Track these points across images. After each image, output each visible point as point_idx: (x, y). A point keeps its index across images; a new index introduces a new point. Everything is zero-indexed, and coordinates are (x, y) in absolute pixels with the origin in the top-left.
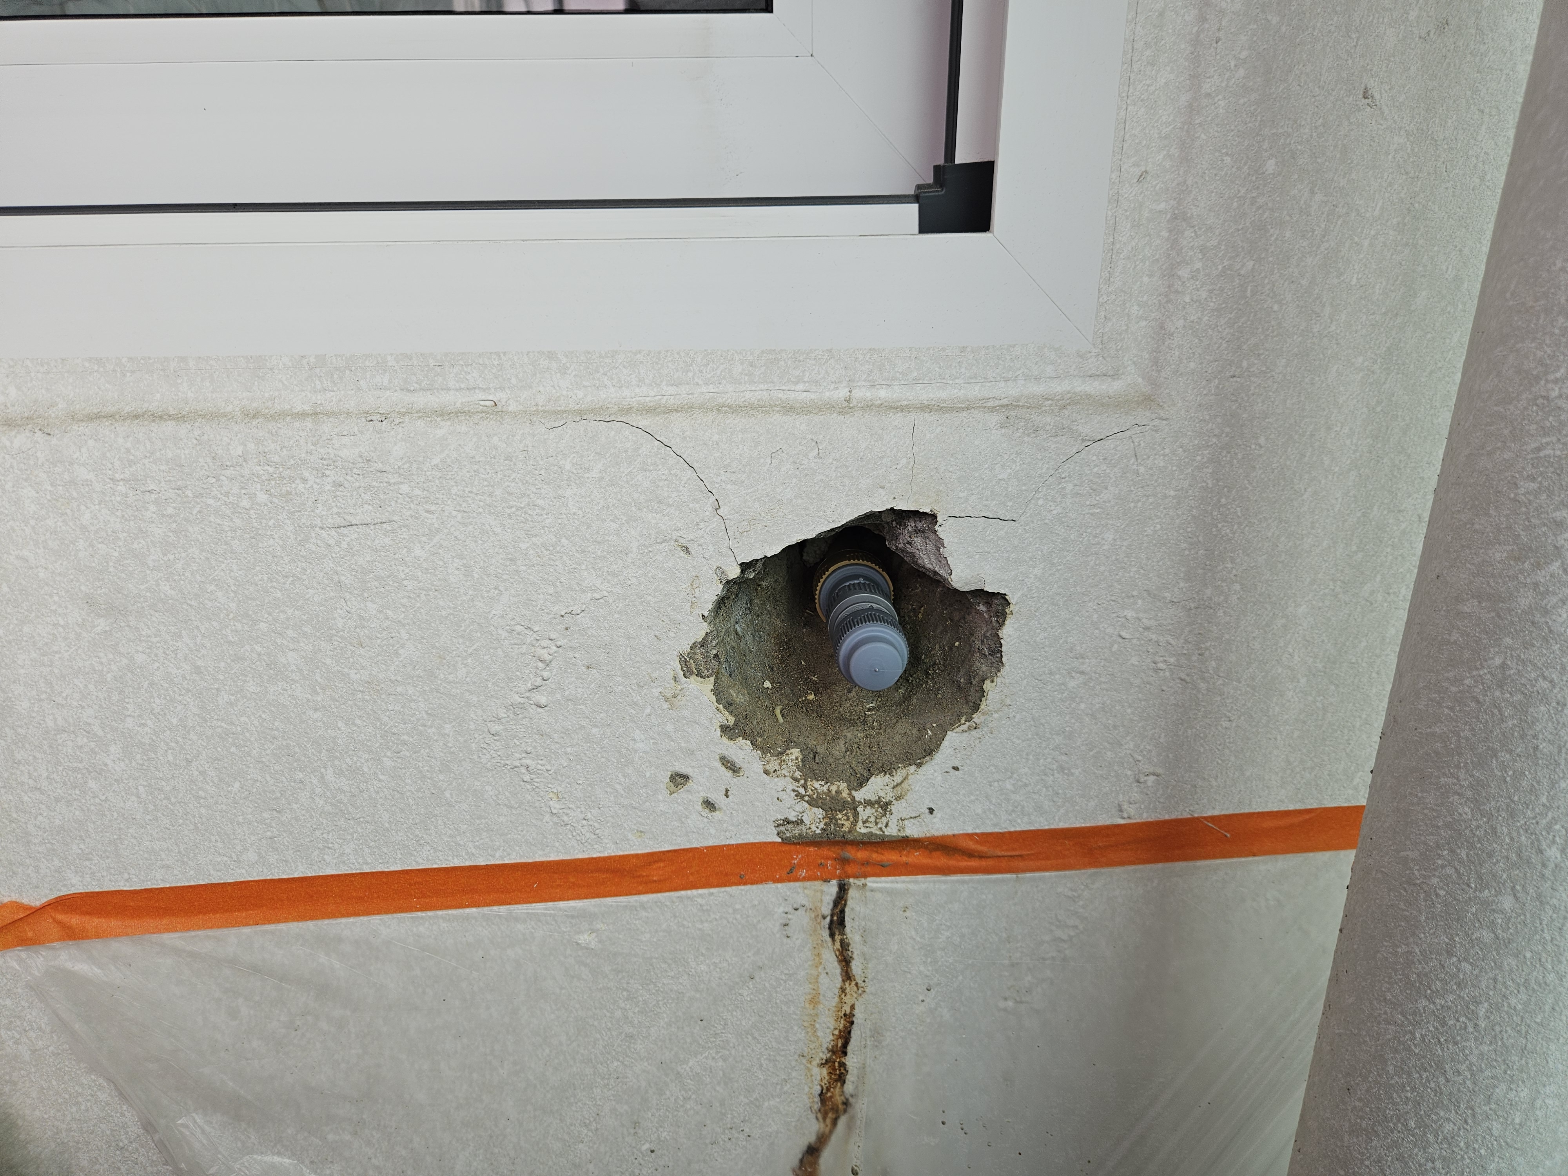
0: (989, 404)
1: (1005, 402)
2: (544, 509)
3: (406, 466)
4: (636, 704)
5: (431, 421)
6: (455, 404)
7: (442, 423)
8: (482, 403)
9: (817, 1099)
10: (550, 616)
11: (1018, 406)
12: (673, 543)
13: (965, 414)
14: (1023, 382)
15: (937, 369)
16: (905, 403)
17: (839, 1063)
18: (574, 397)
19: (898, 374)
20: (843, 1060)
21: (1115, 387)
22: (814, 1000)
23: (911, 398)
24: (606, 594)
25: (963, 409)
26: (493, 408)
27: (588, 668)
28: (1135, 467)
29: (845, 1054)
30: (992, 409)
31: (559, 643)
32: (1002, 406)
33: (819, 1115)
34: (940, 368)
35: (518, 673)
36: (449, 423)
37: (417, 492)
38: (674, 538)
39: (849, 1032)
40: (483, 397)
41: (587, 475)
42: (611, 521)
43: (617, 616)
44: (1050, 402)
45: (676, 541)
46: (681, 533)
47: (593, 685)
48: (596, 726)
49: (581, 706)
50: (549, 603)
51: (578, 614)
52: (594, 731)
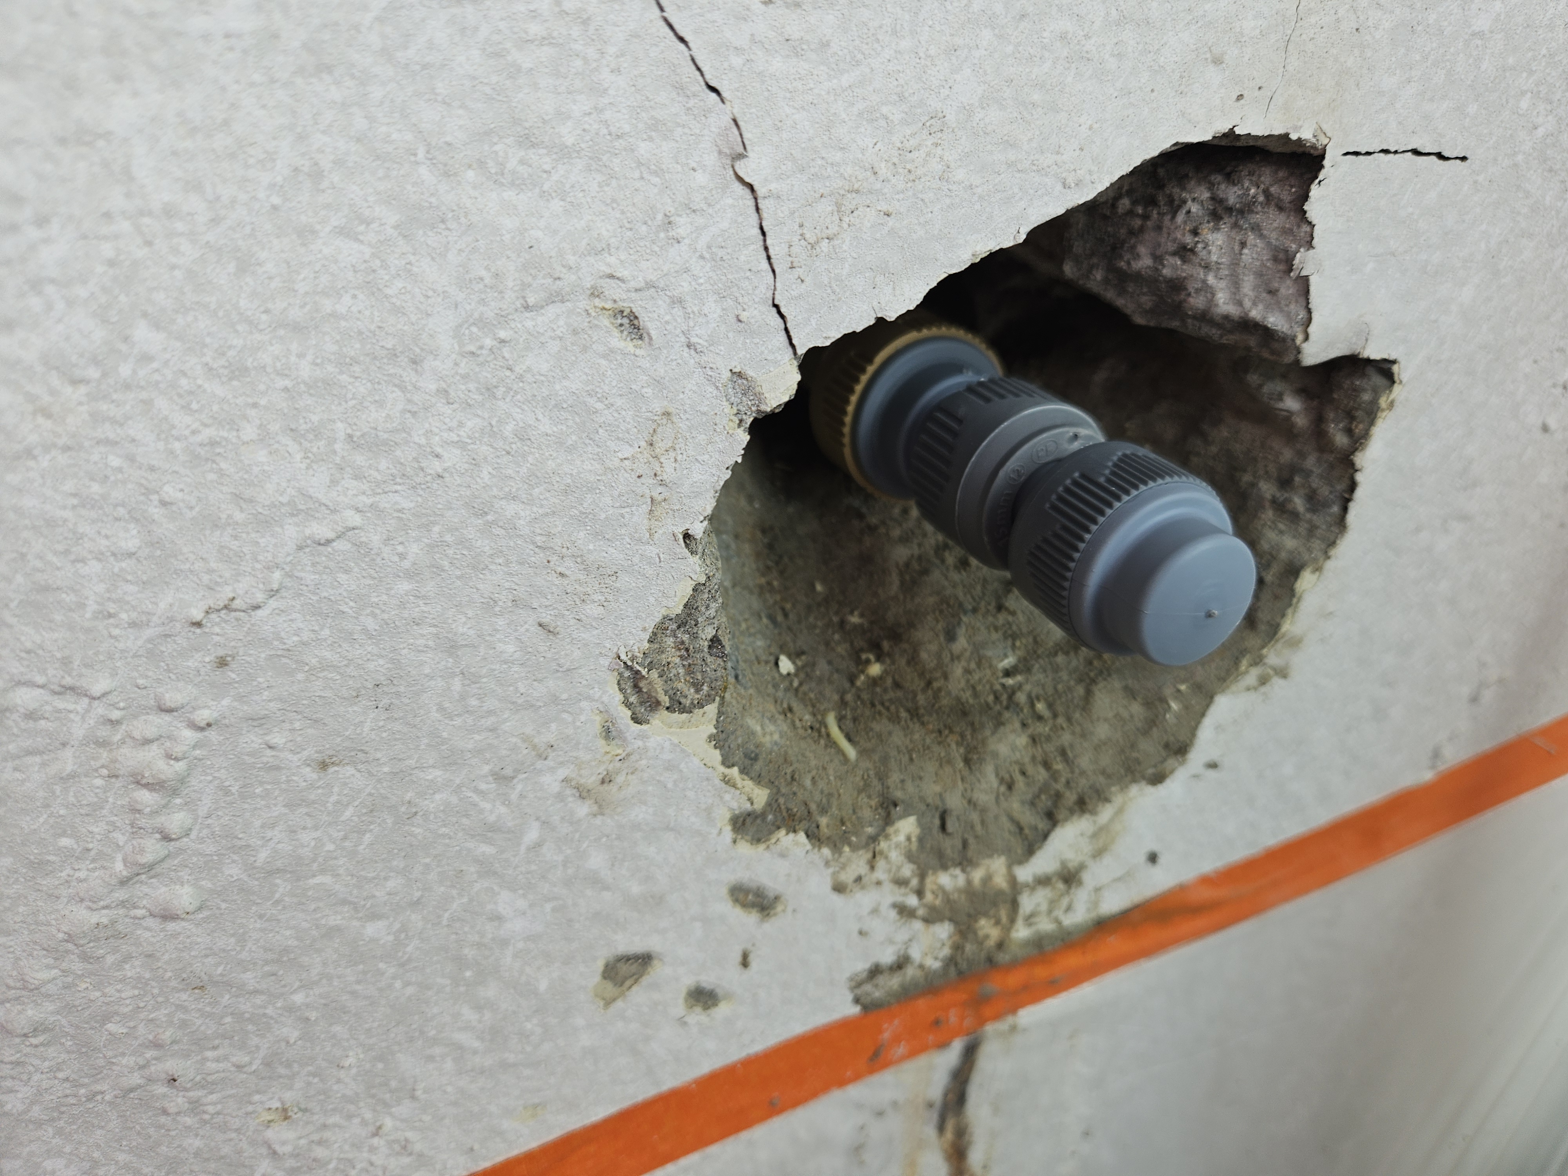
4: (494, 828)
10: (148, 633)
12: (583, 303)
24: (355, 519)
27: (324, 766)
31: (203, 715)
35: (65, 842)
38: (588, 283)
43: (404, 586)
45: (595, 293)
46: (612, 260)
47: (349, 813)
48: (374, 917)
49: (318, 880)
50: (132, 588)
51: (257, 607)
52: (371, 929)
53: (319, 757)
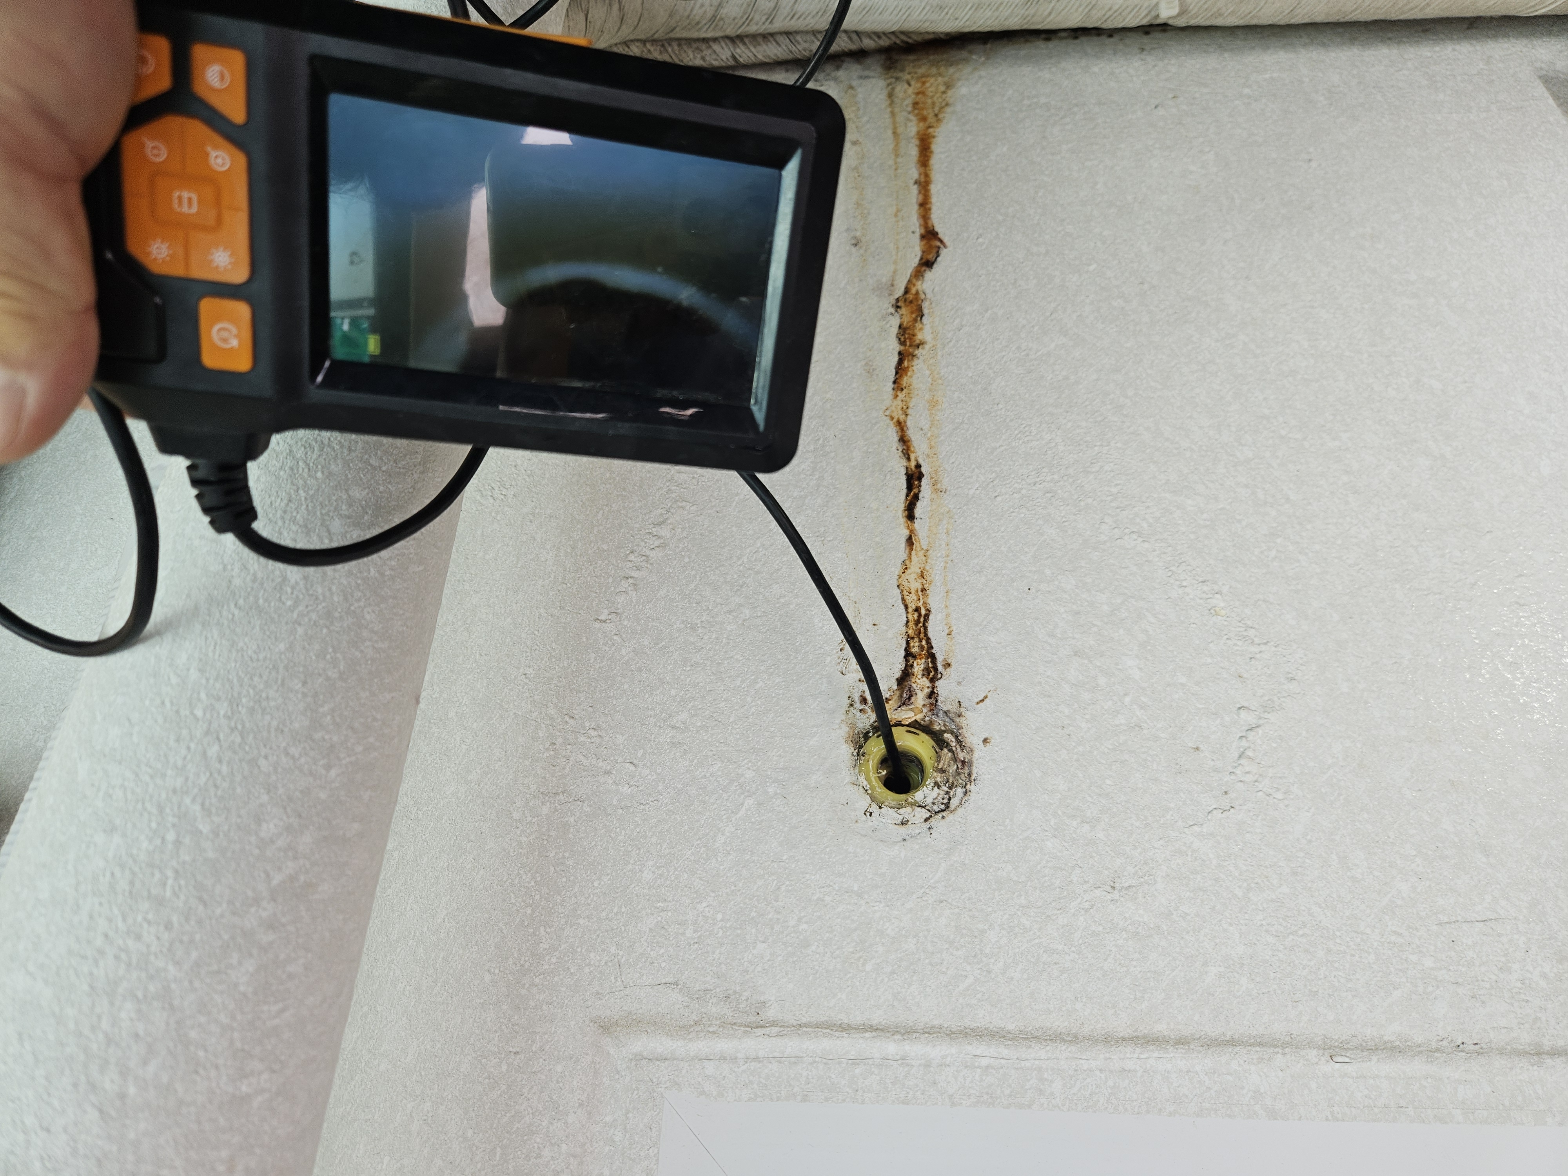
0: (777, 1029)
1: (760, 1031)
2: (1267, 931)
3: (1430, 989)
4: (1142, 707)
5: (1406, 1041)
6: (1378, 1060)
7: (1393, 1038)
8: (1347, 1060)
9: (925, 311)
10: (1245, 808)
11: (746, 1026)
13: (804, 1020)
14: (739, 1055)
15: (833, 1076)
16: (867, 1035)
17: (905, 345)
18: (1242, 1062)
19: (876, 1072)
20: (902, 348)
21: (639, 1044)
22: (933, 404)
23: (861, 1041)
24: (1186, 830)
25: (806, 1025)
26: (1334, 1053)
27: (1197, 749)
28: (621, 953)
29: (900, 353)
30: (774, 1024)
31: (1233, 777)
32: (762, 1027)
33: (922, 296)
34: (830, 1077)
35: (1274, 745)
36: (1386, 1038)
37: (1414, 958)
38: (1116, 892)
39: (897, 373)
40: (1346, 1066)
41: (1222, 969)
42: (1187, 914)
43: (1172, 805)
44: (711, 1029)
46: (1109, 897)
47: (1190, 729)
48: (1182, 685)
49: (1201, 706)
50: (1248, 822)
51: (1216, 809)
52: (1183, 680)
53: (1197, 752)
